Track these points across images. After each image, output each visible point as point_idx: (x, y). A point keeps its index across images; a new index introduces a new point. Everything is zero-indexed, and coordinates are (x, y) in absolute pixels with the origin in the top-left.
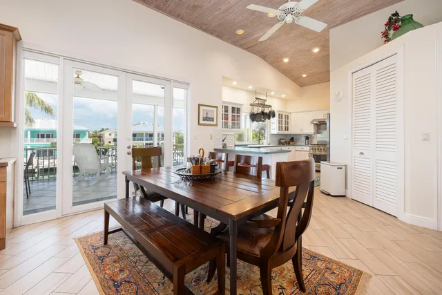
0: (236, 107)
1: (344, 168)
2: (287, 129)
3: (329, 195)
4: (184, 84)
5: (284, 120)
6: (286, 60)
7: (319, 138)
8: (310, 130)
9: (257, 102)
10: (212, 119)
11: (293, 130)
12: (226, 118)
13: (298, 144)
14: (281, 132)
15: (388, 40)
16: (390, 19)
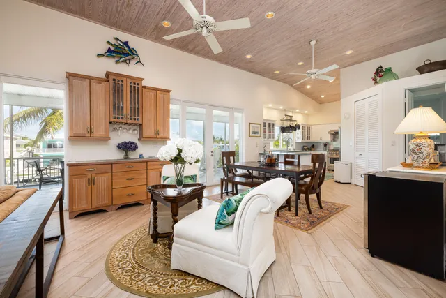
0: (271, 122)
1: (349, 165)
2: (309, 138)
3: (339, 182)
4: (240, 110)
5: (306, 130)
6: (308, 87)
7: (334, 145)
8: (328, 138)
9: (286, 118)
10: (257, 133)
11: (314, 139)
12: (265, 132)
13: (318, 149)
14: (304, 141)
15: (376, 82)
16: (377, 70)
